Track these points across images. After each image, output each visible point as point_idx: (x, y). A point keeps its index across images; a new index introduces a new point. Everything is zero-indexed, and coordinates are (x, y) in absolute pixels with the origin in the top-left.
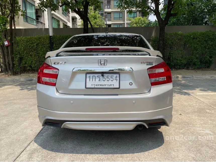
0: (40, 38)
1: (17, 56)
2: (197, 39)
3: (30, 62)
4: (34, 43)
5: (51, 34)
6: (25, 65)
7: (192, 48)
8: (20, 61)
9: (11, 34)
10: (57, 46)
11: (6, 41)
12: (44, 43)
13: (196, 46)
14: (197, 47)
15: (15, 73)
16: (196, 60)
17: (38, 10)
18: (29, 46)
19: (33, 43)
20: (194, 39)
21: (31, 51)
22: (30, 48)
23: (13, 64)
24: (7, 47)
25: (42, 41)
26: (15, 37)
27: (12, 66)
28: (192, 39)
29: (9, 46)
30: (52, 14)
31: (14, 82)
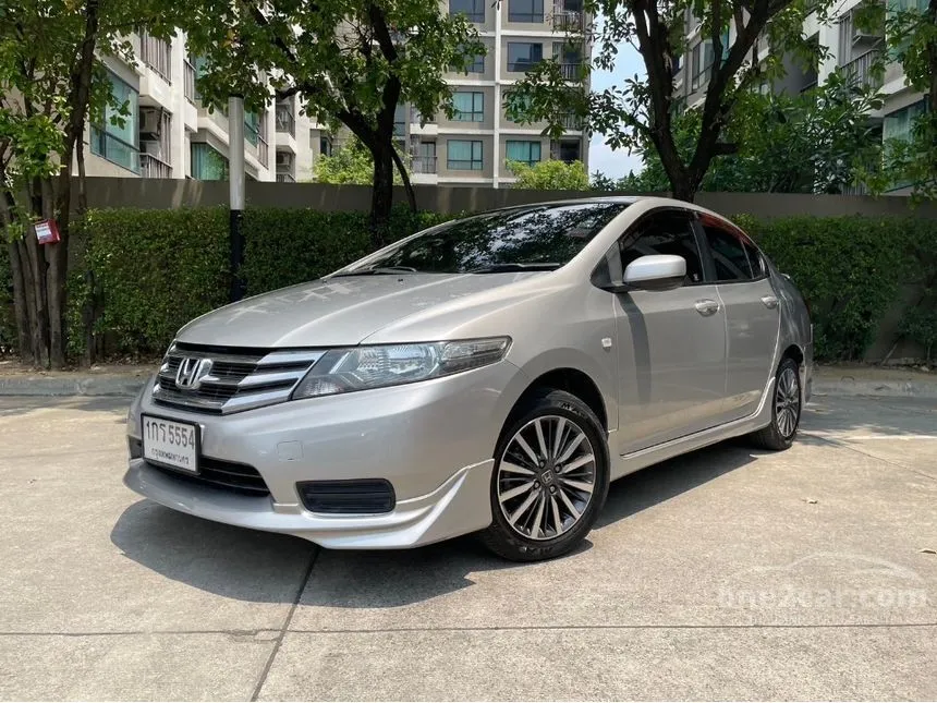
0: (188, 218)
1: (83, 289)
2: (811, 243)
3: (138, 314)
4: (164, 236)
5: (237, 202)
6: (112, 326)
8: (91, 311)
9: (64, 200)
10: (261, 254)
11: (41, 221)
12: (205, 238)
13: (809, 269)
14: (813, 273)
15: (70, 361)
17: (145, 111)
18: (141, 250)
19: (157, 236)
20: (801, 242)
21: (147, 269)
22: (144, 257)
23: (63, 323)
24: (41, 248)
25: (197, 230)
27: (59, 331)
28: (796, 245)
29: (53, 243)
30: (199, 129)
31: (74, 394)
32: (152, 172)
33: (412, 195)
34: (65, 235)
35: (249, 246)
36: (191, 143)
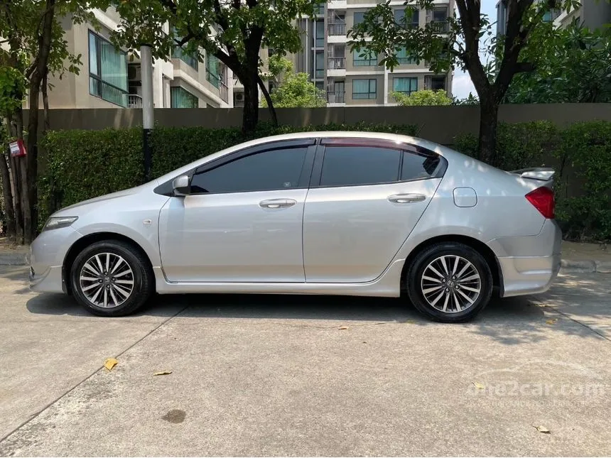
0: (115, 135)
1: (47, 188)
2: (602, 143)
4: (98, 149)
5: (148, 123)
7: (587, 174)
9: (34, 123)
10: (163, 161)
11: (13, 141)
12: (126, 149)
13: (599, 165)
14: (603, 168)
16: (601, 212)
18: (83, 160)
19: (94, 149)
20: (592, 142)
21: (87, 173)
22: (85, 165)
23: (34, 212)
25: (120, 144)
26: (44, 133)
27: (30, 217)
28: (588, 145)
29: (22, 156)
30: (174, 78)
31: (24, 264)
33: (274, 114)
35: (155, 156)
36: (171, 88)
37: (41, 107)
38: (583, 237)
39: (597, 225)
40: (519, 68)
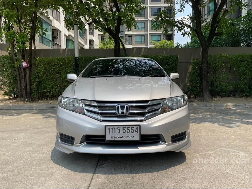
0: (63, 59)
1: (36, 80)
2: (244, 62)
3: (51, 86)
4: (57, 65)
5: (77, 55)
6: (44, 90)
7: (239, 73)
8: (38, 86)
9: (30, 55)
11: (24, 61)
12: (68, 65)
13: (244, 69)
14: (245, 70)
15: (33, 100)
16: (244, 86)
17: (54, 31)
18: (51, 69)
19: (55, 65)
20: (241, 61)
21: (53, 74)
22: (52, 71)
23: (31, 89)
24: (24, 69)
25: (66, 63)
26: (35, 58)
27: (30, 92)
28: (239, 62)
29: (27, 67)
30: (68, 35)
31: (33, 109)
32: (56, 47)
33: (125, 51)
34: (31, 65)
36: (66, 39)
37: (33, 48)
38: (237, 96)
39: (242, 91)
40: (216, 34)
